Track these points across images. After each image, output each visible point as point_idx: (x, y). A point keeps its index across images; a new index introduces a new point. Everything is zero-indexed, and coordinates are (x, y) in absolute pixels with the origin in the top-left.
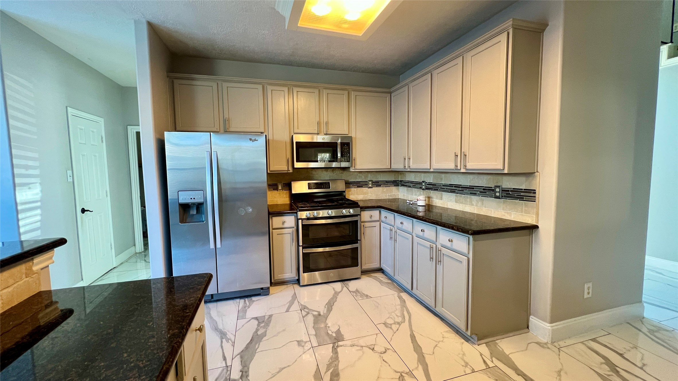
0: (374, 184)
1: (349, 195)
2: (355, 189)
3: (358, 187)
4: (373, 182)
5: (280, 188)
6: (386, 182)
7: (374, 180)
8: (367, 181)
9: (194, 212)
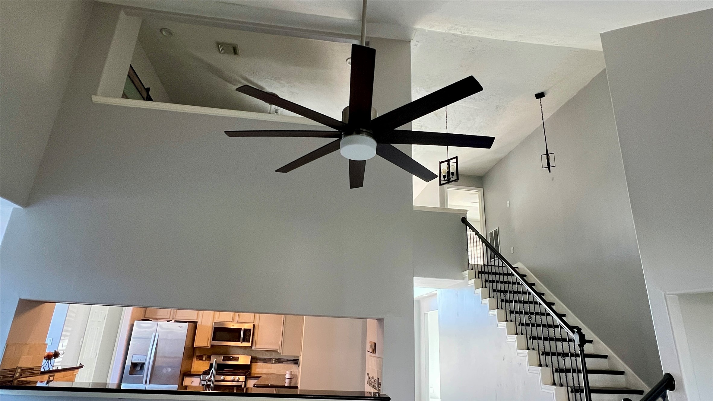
0: (277, 361)
1: (255, 368)
2: (261, 364)
3: (264, 362)
4: (276, 360)
5: (204, 359)
6: (287, 360)
7: (277, 358)
8: (271, 358)
9: (138, 368)
